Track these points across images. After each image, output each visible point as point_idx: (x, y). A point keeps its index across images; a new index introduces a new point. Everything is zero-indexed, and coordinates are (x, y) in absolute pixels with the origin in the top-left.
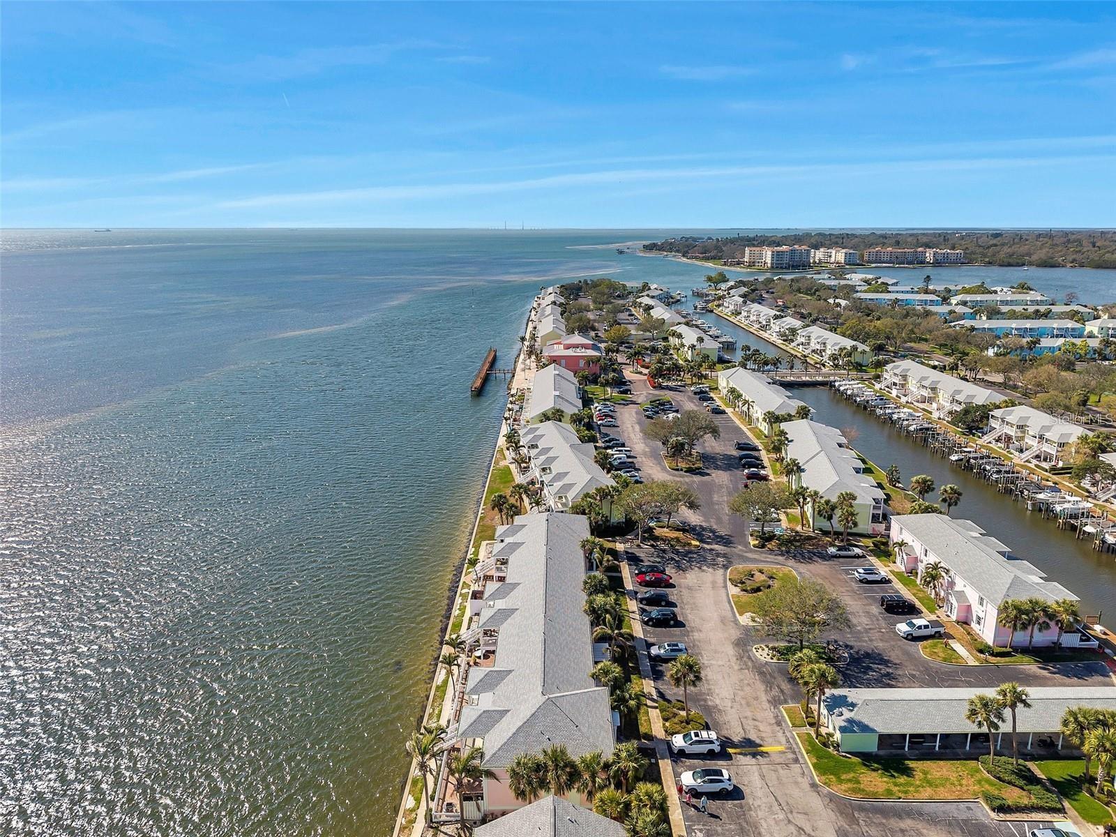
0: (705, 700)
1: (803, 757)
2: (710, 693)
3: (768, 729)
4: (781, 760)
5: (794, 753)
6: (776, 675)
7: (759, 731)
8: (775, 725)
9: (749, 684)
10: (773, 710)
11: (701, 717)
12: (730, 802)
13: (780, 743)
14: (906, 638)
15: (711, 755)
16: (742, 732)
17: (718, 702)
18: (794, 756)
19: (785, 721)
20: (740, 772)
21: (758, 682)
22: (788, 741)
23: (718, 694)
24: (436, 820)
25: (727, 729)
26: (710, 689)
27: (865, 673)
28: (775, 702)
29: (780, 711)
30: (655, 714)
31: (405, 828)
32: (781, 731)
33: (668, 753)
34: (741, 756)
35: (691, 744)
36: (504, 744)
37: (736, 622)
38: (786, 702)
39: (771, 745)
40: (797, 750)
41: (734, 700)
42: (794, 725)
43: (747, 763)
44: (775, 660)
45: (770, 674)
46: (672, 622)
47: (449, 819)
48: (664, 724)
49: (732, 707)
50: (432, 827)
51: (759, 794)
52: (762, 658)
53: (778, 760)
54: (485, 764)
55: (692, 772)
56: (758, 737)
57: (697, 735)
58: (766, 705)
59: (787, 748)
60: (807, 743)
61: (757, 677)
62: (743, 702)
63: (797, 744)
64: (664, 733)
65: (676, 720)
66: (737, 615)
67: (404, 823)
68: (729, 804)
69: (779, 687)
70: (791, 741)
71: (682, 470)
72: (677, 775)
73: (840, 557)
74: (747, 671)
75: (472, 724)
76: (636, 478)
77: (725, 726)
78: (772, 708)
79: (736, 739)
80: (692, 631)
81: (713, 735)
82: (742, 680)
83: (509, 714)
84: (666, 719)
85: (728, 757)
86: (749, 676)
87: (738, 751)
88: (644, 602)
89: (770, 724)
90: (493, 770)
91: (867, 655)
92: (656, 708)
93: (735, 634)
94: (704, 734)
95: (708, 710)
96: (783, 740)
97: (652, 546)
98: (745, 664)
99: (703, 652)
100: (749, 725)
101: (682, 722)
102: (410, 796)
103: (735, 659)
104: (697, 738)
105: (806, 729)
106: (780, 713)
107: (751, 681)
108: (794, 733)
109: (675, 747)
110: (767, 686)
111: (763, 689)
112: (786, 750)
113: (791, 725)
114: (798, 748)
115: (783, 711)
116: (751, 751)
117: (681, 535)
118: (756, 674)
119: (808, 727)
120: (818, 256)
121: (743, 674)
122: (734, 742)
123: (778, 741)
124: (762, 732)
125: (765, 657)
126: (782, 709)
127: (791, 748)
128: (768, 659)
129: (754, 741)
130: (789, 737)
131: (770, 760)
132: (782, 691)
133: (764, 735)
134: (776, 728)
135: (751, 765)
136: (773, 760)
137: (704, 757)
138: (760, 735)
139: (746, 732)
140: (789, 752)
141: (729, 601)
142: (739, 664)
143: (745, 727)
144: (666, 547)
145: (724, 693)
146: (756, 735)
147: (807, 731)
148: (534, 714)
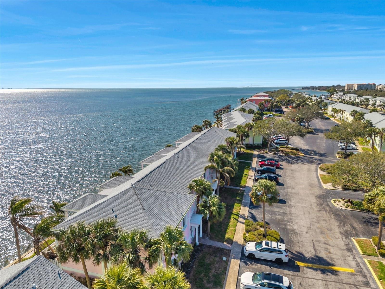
0: (286, 225)
1: (375, 282)
2: (291, 221)
3: (339, 253)
4: (351, 281)
5: (365, 276)
6: (349, 217)
7: (330, 252)
8: (346, 251)
9: (324, 220)
11: (277, 234)
13: (350, 266)
15: (279, 263)
16: (313, 251)
17: (295, 227)
18: (364, 280)
19: (356, 249)
20: (304, 284)
21: (333, 220)
22: (358, 265)
23: (297, 223)
25: (299, 247)
26: (291, 219)
28: (347, 235)
29: (351, 241)
30: (241, 228)
32: (352, 256)
33: (240, 255)
34: (309, 270)
35: (261, 251)
36: (80, 215)
37: (321, 186)
38: (357, 235)
39: (340, 266)
40: (368, 275)
41: (310, 228)
42: (365, 254)
43: (313, 277)
44: (349, 208)
45: (344, 216)
48: (245, 234)
49: (307, 232)
52: (339, 207)
53: (346, 279)
54: (55, 228)
55: (253, 273)
56: (328, 257)
57: (267, 244)
58: (338, 235)
59: (357, 271)
60: (379, 270)
61: (332, 217)
62: (318, 231)
63: (368, 269)
64: (243, 240)
65: (256, 233)
66: (322, 183)
69: (351, 225)
70: (362, 266)
72: (240, 274)
74: (324, 212)
77: (297, 244)
78: (344, 238)
79: (307, 255)
80: (287, 188)
81: (282, 247)
82: (320, 217)
83: (105, 197)
84: (248, 232)
85: (297, 269)
87: (306, 264)
88: (260, 172)
89: (341, 249)
92: (243, 223)
93: (318, 192)
94: (274, 245)
95: (286, 231)
96: (353, 264)
97: (275, 153)
98: (324, 208)
99: (292, 199)
101: (260, 235)
103: (316, 205)
104: (267, 247)
105: (378, 259)
106: (352, 243)
107: (327, 219)
108: (365, 260)
109: (247, 251)
110: (341, 223)
111: (337, 225)
112: (356, 273)
113: (362, 253)
114: (369, 273)
115: (355, 242)
116: (322, 267)
117: (294, 151)
118: (332, 215)
119: (380, 257)
120: (380, 87)
121: (321, 214)
122: (305, 258)
123: (348, 264)
124: (332, 254)
125: (341, 206)
126: (354, 240)
127: (361, 272)
128: (343, 207)
129: (326, 260)
130: (360, 262)
131: (339, 278)
132: (354, 228)
133: (334, 257)
134: (347, 253)
135: (317, 279)
136: (342, 279)
137: (272, 264)
138: (329, 256)
139: (317, 252)
140: (359, 275)
141: (318, 178)
142: (319, 208)
143: (317, 248)
144: (284, 154)
145: (302, 223)
146: (326, 255)
147: (378, 260)
148: (114, 197)
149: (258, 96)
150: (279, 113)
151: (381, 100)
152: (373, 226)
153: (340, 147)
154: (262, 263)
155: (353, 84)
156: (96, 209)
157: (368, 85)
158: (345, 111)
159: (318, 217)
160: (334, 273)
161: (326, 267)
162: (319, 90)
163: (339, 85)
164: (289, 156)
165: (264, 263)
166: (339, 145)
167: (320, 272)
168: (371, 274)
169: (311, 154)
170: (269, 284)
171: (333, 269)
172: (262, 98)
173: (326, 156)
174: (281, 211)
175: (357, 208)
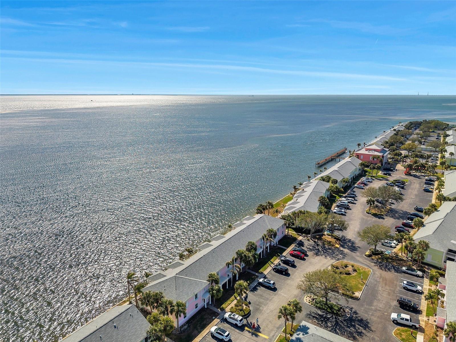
7: (267, 327)
8: (276, 328)
10: (283, 322)
11: (248, 311)
14: (393, 322)
15: (236, 326)
17: (264, 309)
19: (282, 328)
20: (240, 337)
23: (268, 306)
26: (268, 303)
27: (349, 327)
30: (234, 303)
32: (275, 331)
33: (222, 318)
34: (248, 332)
39: (265, 334)
42: (284, 332)
43: (246, 335)
44: (310, 304)
48: (233, 307)
56: (263, 329)
57: (234, 315)
59: (269, 339)
60: (279, 341)
63: (275, 339)
64: (229, 310)
70: (275, 337)
71: (371, 213)
73: (407, 273)
76: (342, 212)
85: (243, 330)
87: (249, 329)
88: (284, 262)
89: (275, 326)
91: (361, 321)
96: (272, 335)
97: (315, 242)
100: (266, 323)
101: (239, 309)
108: (280, 334)
117: (334, 241)
136: (258, 340)
167: (251, 334)
169: (347, 246)
172: (371, 153)
175: (314, 304)
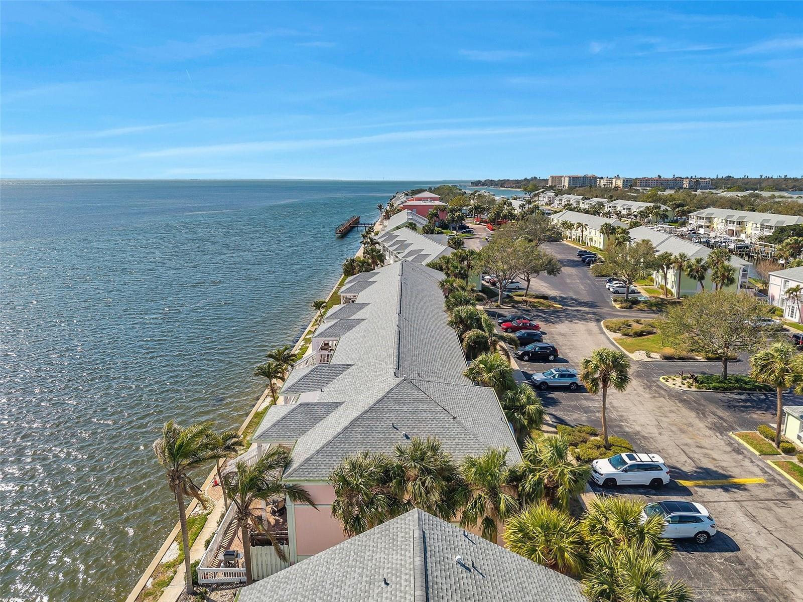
0: (621, 426)
3: (727, 458)
4: (770, 495)
5: (783, 486)
6: (704, 402)
7: (714, 459)
8: (735, 454)
9: (672, 411)
10: (721, 437)
11: (624, 442)
12: (717, 555)
13: (754, 474)
15: (655, 488)
16: (689, 461)
17: (638, 428)
18: (786, 490)
19: (746, 449)
21: (684, 409)
22: (762, 469)
23: (634, 421)
24: (205, 581)
28: (719, 429)
29: (730, 438)
31: (148, 594)
32: (747, 460)
34: (704, 490)
35: (624, 471)
36: (327, 445)
37: (627, 358)
38: (733, 429)
39: (741, 476)
40: (785, 483)
41: (659, 427)
42: (763, 453)
43: (716, 499)
44: (694, 389)
45: (695, 402)
46: (551, 358)
47: (229, 579)
49: (660, 434)
50: (194, 594)
51: (761, 542)
52: (677, 387)
54: (289, 476)
56: (717, 467)
57: (631, 458)
58: (708, 432)
59: (769, 480)
60: (797, 474)
61: (679, 405)
62: (674, 429)
63: (780, 475)
65: (590, 444)
66: (627, 353)
67: (149, 585)
68: (717, 558)
69: (714, 414)
70: (770, 471)
74: (663, 399)
75: (278, 422)
78: (718, 434)
79: (685, 469)
83: (341, 408)
84: (573, 445)
85: (686, 491)
86: (668, 404)
87: (694, 482)
89: (726, 452)
90: (306, 485)
92: (553, 433)
94: (644, 457)
95: (629, 435)
96: (757, 470)
97: (513, 307)
98: (657, 392)
100: (697, 454)
101: (599, 448)
102: (175, 543)
103: (641, 388)
104: (633, 462)
105: (783, 457)
106: (733, 440)
107: (673, 408)
108: (769, 462)
109: (602, 475)
110: (698, 413)
111: (695, 416)
112: (769, 483)
113: (758, 453)
114: (786, 480)
115: (737, 438)
116: (719, 483)
117: (542, 300)
118: (677, 401)
119: (783, 454)
120: (603, 182)
121: (659, 402)
122: (685, 473)
123: (749, 471)
124: (719, 460)
125: (680, 387)
126: (734, 436)
127: (774, 480)
128: (685, 388)
129: (716, 471)
130: (763, 467)
131: (752, 494)
132: (721, 418)
133: (724, 464)
134: (738, 456)
135: (725, 502)
136: (757, 495)
137: (645, 491)
138: (718, 465)
139: (695, 461)
140: (774, 484)
141: (613, 344)
142: (650, 393)
143: (692, 455)
144: (529, 308)
145: (642, 420)
146: (712, 464)
147: (785, 459)
148: (380, 400)
149: (420, 199)
150: (465, 232)
151: (624, 205)
152: (743, 411)
153: (611, 290)
154: (630, 491)
155: (561, 177)
156: (357, 429)
157: (585, 178)
158: (587, 225)
159: (660, 407)
160: (740, 487)
161: (725, 482)
162: (502, 187)
163: (535, 178)
164: (539, 309)
165: (632, 490)
166: (607, 287)
167: (722, 490)
168: (788, 480)
169: (571, 303)
170: (680, 517)
171: (735, 482)
172: (428, 203)
173: (596, 306)
174: (597, 406)
175: (706, 386)
